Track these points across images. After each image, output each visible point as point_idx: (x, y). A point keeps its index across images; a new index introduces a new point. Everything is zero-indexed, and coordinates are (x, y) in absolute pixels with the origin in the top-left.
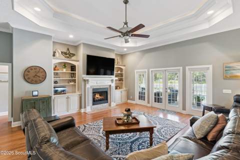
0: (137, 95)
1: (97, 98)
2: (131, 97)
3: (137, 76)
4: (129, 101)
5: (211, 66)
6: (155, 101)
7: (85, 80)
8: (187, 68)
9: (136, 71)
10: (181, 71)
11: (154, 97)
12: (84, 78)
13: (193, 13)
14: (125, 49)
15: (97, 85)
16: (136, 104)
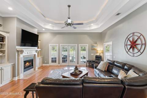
0: (50, 60)
1: (27, 65)
2: (46, 62)
3: (50, 48)
4: (44, 65)
5: (88, 45)
6: (63, 62)
7: (18, 51)
8: (79, 45)
9: (50, 45)
10: (77, 46)
11: (62, 60)
12: (18, 50)
13: (86, 22)
14: (44, 30)
15: (27, 55)
16: (50, 66)
